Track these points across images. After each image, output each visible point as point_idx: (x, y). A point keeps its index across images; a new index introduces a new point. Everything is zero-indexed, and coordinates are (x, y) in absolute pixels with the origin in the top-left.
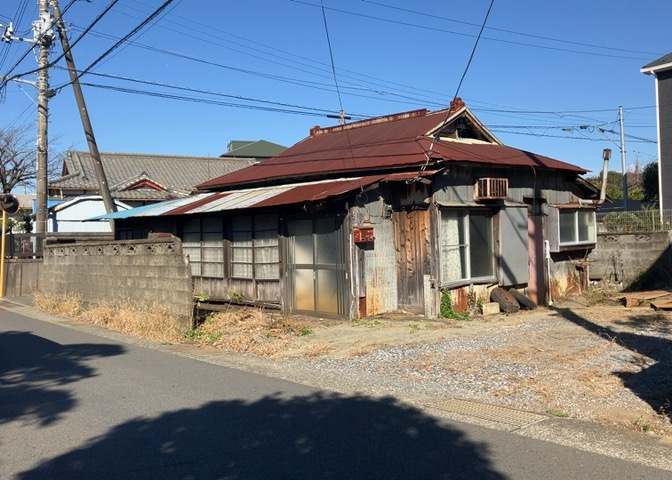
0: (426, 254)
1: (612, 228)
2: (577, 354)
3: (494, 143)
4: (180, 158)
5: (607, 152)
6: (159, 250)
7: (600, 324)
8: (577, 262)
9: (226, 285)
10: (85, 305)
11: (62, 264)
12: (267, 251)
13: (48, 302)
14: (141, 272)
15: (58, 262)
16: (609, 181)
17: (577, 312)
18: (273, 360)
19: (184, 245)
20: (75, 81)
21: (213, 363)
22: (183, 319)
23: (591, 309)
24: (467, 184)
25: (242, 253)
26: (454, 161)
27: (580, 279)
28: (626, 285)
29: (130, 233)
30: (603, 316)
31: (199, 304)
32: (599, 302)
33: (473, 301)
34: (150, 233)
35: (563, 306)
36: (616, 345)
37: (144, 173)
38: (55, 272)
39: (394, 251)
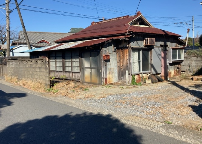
0: (127, 63)
1: (189, 55)
3: (151, 27)
4: (55, 33)
5: (188, 29)
6: (39, 62)
7: (184, 87)
8: (177, 66)
9: (63, 73)
10: (18, 80)
11: (12, 66)
12: (76, 62)
13: (8, 78)
14: (34, 69)
15: (11, 65)
16: (188, 40)
17: (177, 83)
18: (73, 99)
19: (51, 60)
21: (53, 100)
22: (46, 85)
23: (182, 82)
24: (141, 40)
25: (68, 63)
26: (137, 32)
27: (178, 71)
28: (193, 73)
29: (34, 57)
30: (186, 84)
32: (184, 79)
33: (143, 79)
34: (40, 57)
35: (172, 80)
36: (190, 95)
37: (43, 38)
38: (10, 69)
39: (117, 63)
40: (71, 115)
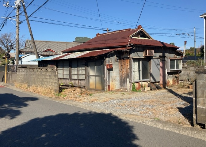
0: (128, 72)
1: (189, 65)
2: (168, 102)
3: (151, 39)
4: (60, 42)
5: (186, 42)
6: (49, 70)
7: (179, 94)
8: (176, 75)
9: (70, 81)
10: (29, 86)
11: (22, 74)
12: (82, 71)
13: (18, 85)
14: (44, 77)
15: (21, 73)
16: (186, 52)
17: (173, 90)
18: (80, 102)
19: (58, 69)
20: (27, 19)
21: (63, 103)
22: (56, 90)
24: (141, 51)
25: (75, 71)
26: (137, 45)
27: (176, 81)
28: (191, 83)
29: (43, 65)
30: (180, 92)
31: (60, 86)
32: (182, 87)
33: (142, 87)
34: (48, 65)
35: (170, 88)
37: (49, 47)
38: (20, 76)
39: (119, 71)
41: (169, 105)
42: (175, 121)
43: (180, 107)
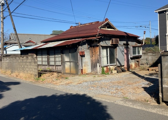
0: (98, 58)
1: (147, 51)
2: (134, 83)
3: (116, 30)
4: (39, 35)
5: (145, 32)
6: (30, 58)
7: (141, 75)
8: (137, 60)
9: (48, 67)
10: (12, 72)
11: (6, 62)
12: (58, 58)
13: (3, 71)
14: (25, 64)
15: (6, 61)
17: (136, 72)
18: (57, 85)
19: (38, 57)
20: (10, 15)
21: (42, 86)
22: (35, 75)
23: (140, 72)
25: (52, 58)
26: (105, 34)
27: (138, 64)
28: (150, 66)
29: (24, 54)
30: (142, 73)
31: (40, 71)
32: (142, 70)
33: (110, 70)
34: (29, 54)
35: (133, 71)
36: (144, 80)
37: (30, 39)
38: (5, 64)
39: (90, 57)
40: (56, 95)
41: (135, 85)
42: (143, 100)
43: (145, 86)
